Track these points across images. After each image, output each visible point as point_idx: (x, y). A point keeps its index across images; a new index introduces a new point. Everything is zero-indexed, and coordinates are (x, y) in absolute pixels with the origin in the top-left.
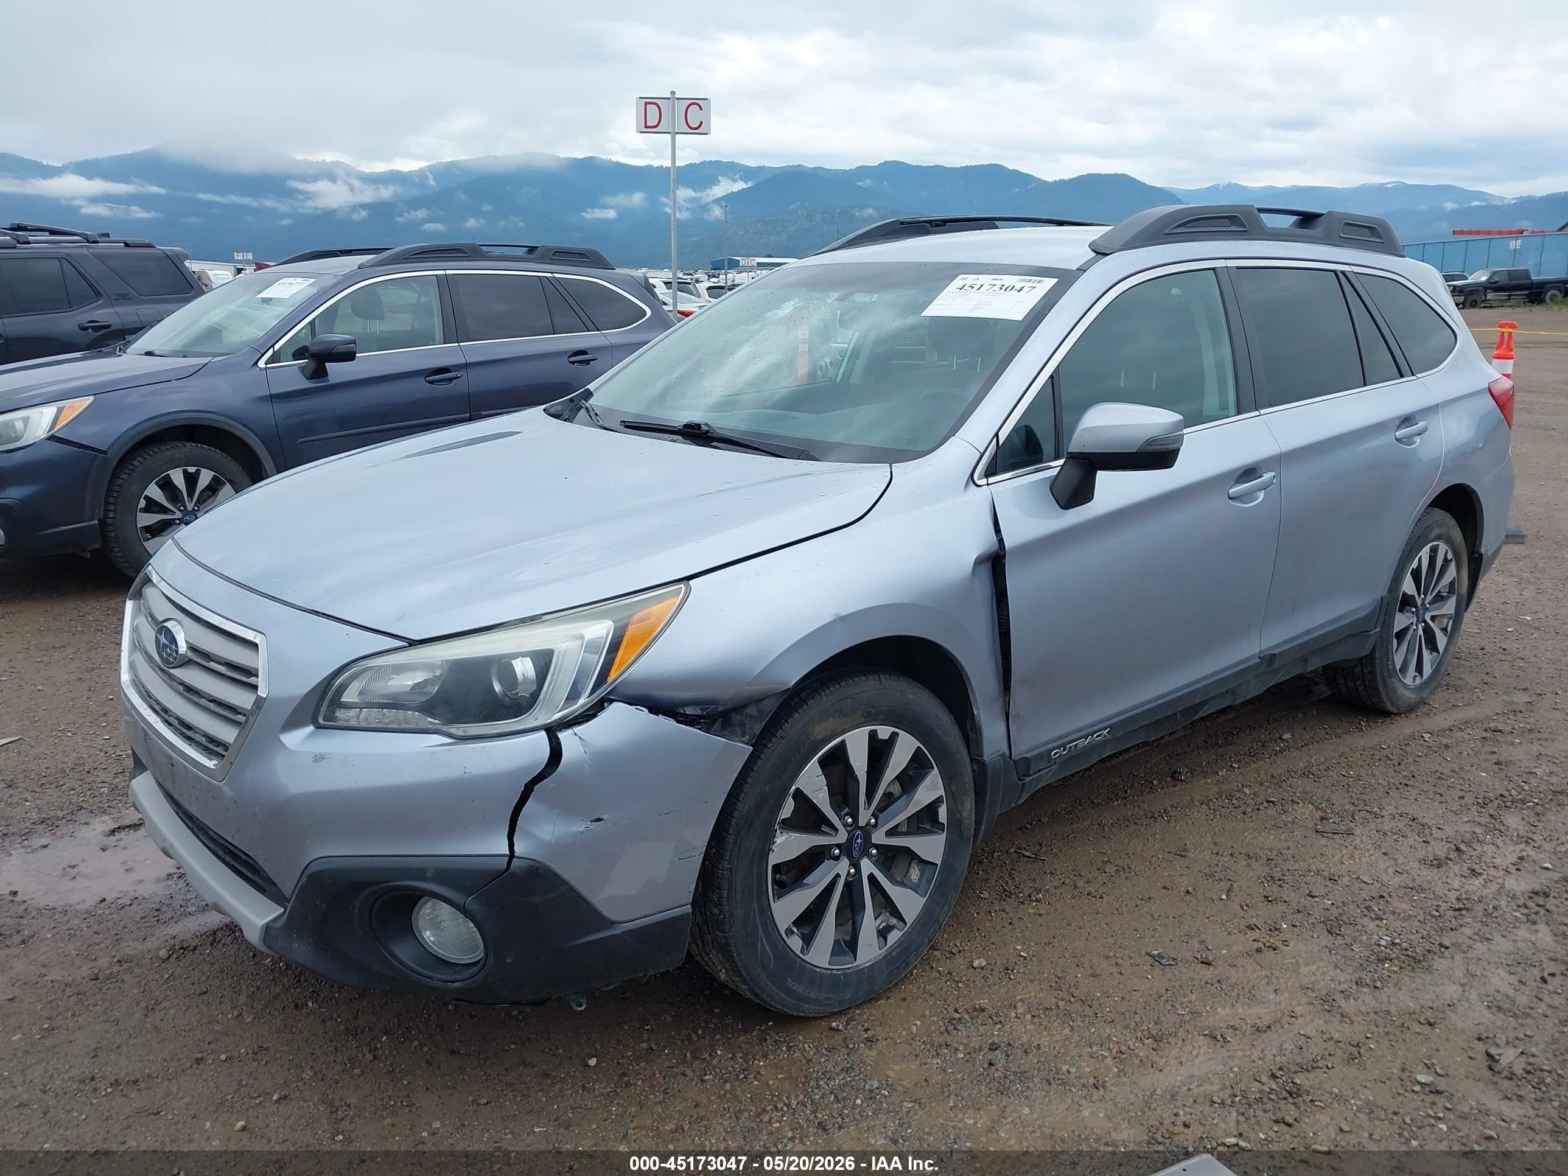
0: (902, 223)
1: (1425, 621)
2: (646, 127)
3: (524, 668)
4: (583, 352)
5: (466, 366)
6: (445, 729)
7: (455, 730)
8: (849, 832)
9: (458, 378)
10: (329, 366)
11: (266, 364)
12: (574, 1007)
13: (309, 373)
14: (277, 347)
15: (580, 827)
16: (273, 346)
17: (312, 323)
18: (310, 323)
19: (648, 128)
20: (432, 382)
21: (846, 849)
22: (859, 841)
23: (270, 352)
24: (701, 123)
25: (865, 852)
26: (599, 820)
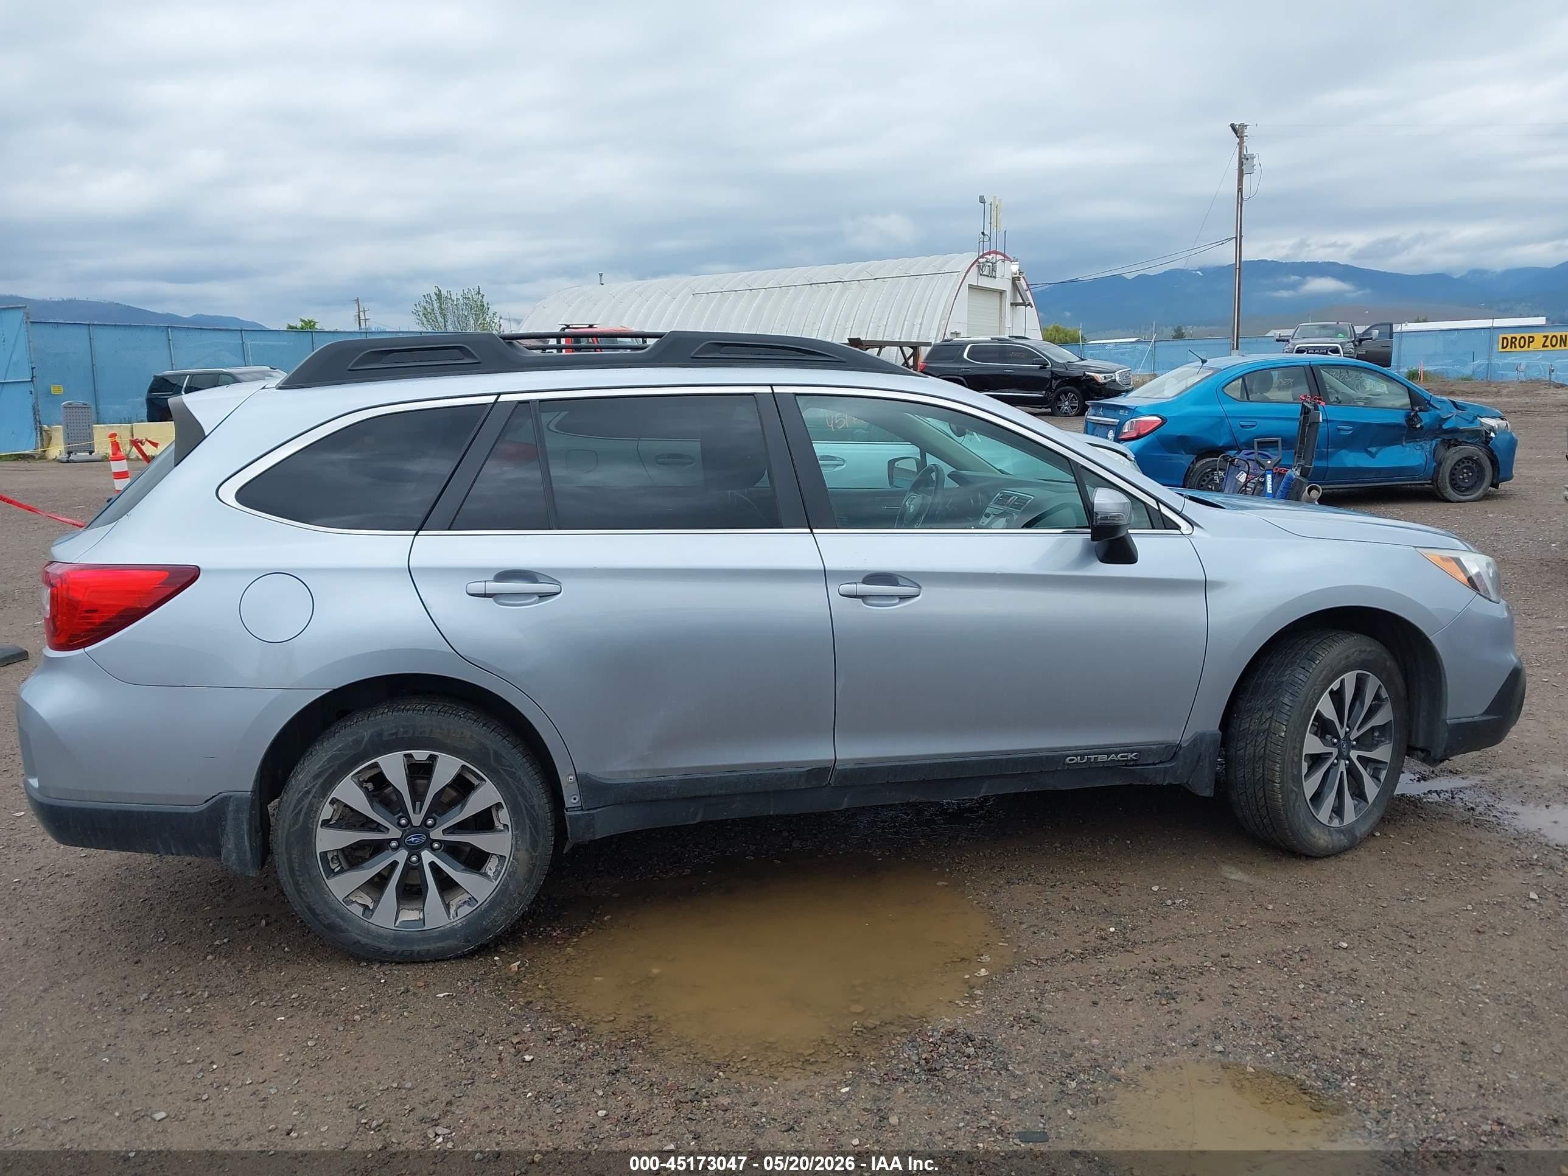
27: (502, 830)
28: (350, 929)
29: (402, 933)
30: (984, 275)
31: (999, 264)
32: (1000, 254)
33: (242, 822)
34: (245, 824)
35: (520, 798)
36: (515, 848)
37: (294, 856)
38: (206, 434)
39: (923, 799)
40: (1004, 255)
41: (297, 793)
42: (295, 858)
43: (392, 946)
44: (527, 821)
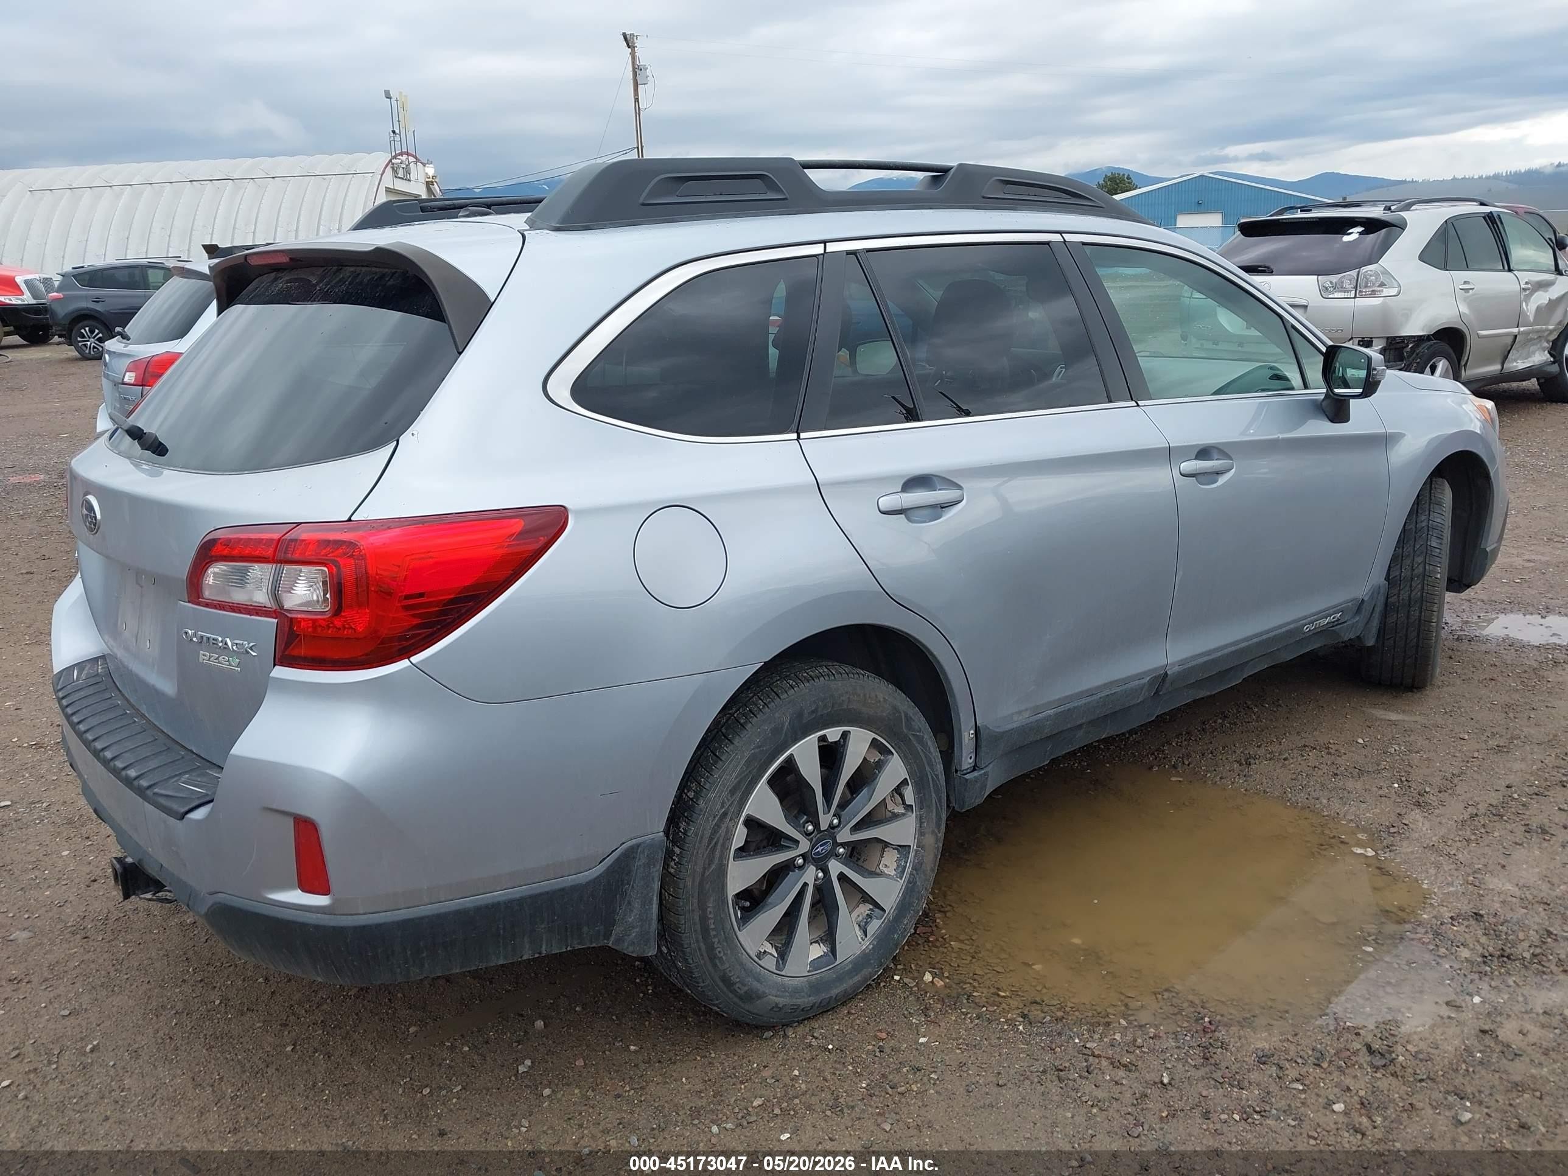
27: (903, 814)
28: (767, 991)
29: (814, 977)
30: (399, 178)
31: (412, 165)
32: (412, 156)
33: (653, 879)
34: (656, 879)
35: (927, 768)
36: (921, 832)
37: (709, 909)
38: (492, 300)
39: (1209, 693)
40: (416, 158)
41: (711, 819)
42: (710, 912)
43: (810, 998)
44: (934, 795)
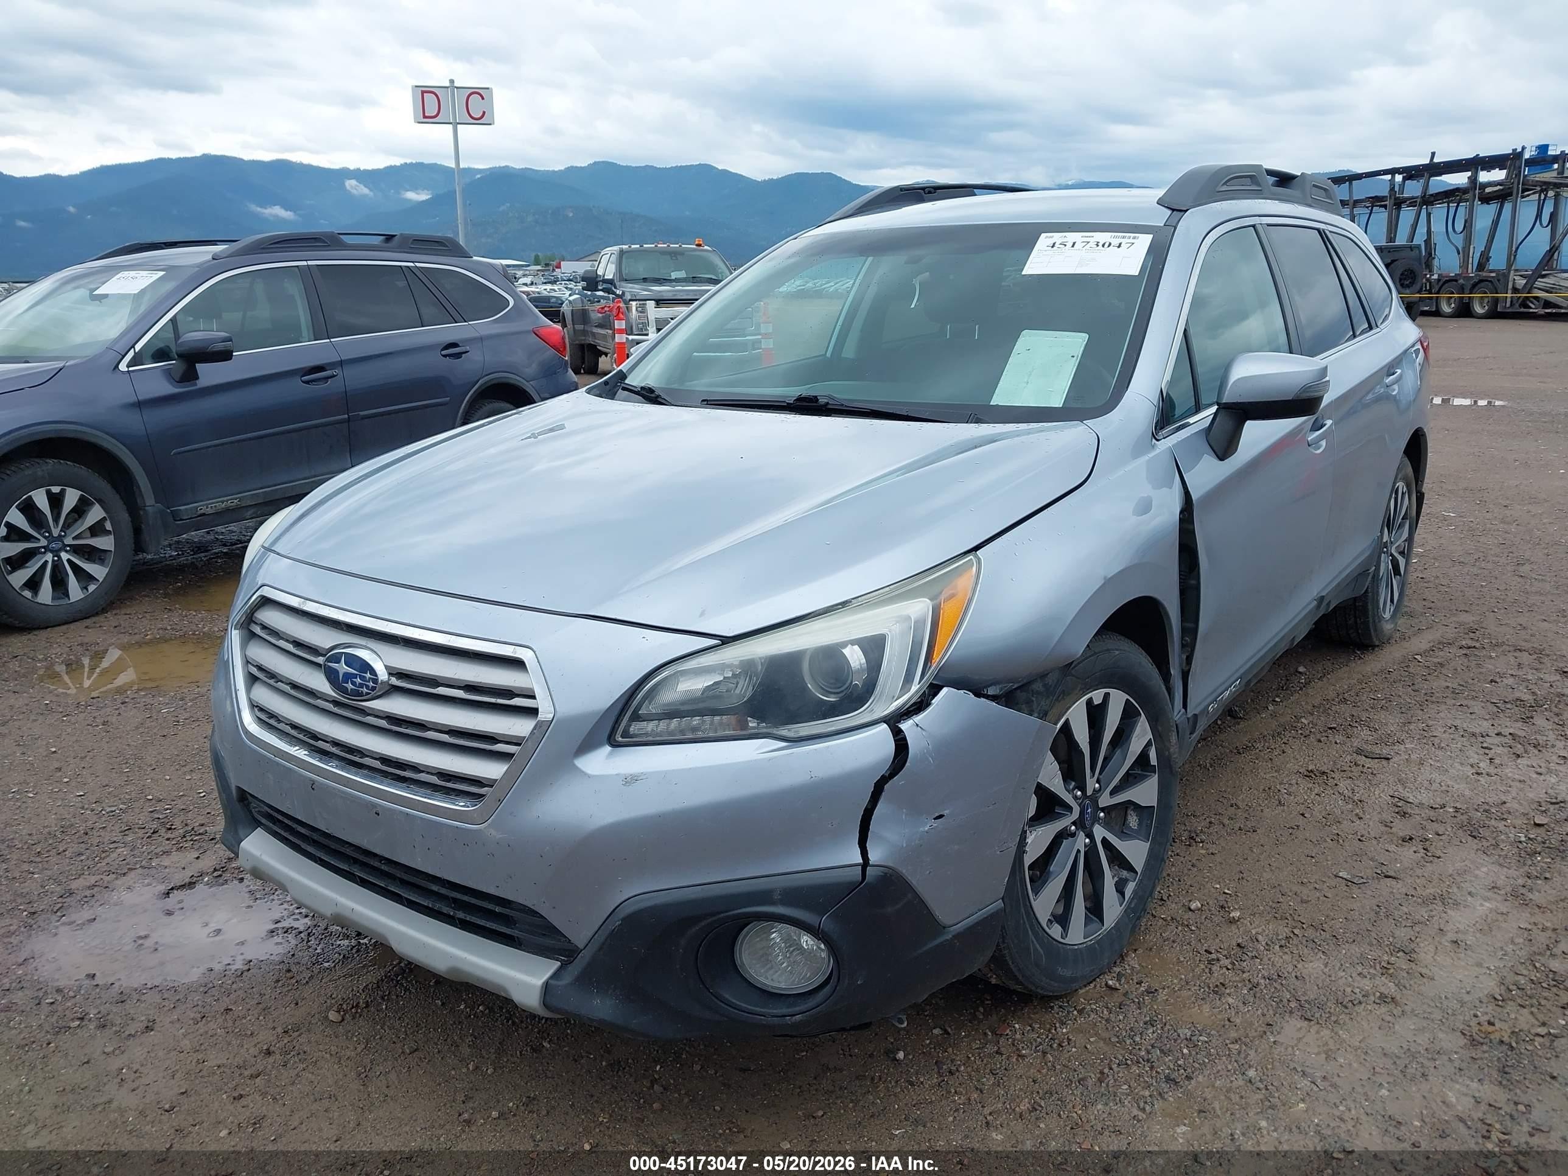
0: (901, 190)
1: (1392, 555)
2: (425, 117)
3: (855, 657)
4: (454, 345)
5: (341, 363)
6: (775, 731)
7: (784, 732)
8: (1080, 806)
9: (334, 376)
10: (199, 367)
11: (128, 366)
12: (897, 1024)
13: (177, 377)
14: (138, 347)
15: (928, 825)
16: (133, 347)
17: (173, 320)
18: (171, 320)
19: (426, 118)
20: (307, 382)
21: (1080, 823)
22: (1089, 810)
23: (131, 354)
24: (484, 113)
25: (1095, 819)
26: (941, 816)
